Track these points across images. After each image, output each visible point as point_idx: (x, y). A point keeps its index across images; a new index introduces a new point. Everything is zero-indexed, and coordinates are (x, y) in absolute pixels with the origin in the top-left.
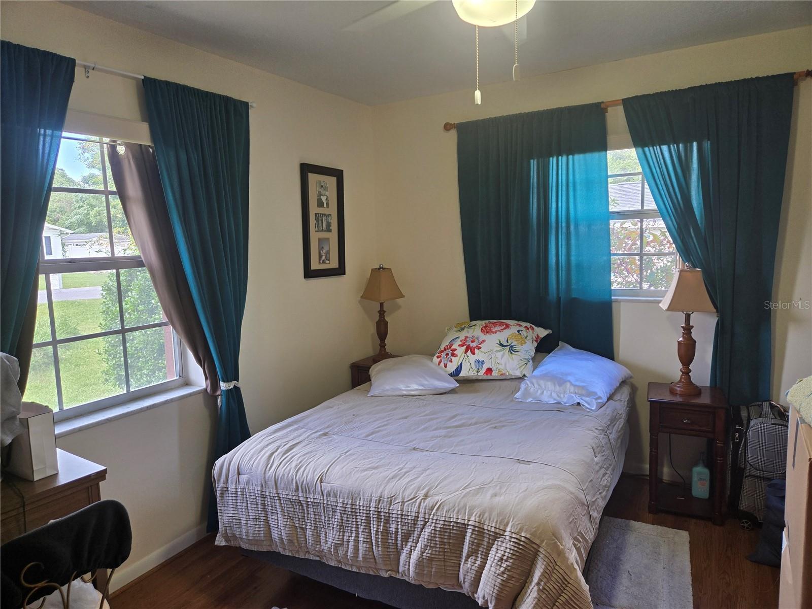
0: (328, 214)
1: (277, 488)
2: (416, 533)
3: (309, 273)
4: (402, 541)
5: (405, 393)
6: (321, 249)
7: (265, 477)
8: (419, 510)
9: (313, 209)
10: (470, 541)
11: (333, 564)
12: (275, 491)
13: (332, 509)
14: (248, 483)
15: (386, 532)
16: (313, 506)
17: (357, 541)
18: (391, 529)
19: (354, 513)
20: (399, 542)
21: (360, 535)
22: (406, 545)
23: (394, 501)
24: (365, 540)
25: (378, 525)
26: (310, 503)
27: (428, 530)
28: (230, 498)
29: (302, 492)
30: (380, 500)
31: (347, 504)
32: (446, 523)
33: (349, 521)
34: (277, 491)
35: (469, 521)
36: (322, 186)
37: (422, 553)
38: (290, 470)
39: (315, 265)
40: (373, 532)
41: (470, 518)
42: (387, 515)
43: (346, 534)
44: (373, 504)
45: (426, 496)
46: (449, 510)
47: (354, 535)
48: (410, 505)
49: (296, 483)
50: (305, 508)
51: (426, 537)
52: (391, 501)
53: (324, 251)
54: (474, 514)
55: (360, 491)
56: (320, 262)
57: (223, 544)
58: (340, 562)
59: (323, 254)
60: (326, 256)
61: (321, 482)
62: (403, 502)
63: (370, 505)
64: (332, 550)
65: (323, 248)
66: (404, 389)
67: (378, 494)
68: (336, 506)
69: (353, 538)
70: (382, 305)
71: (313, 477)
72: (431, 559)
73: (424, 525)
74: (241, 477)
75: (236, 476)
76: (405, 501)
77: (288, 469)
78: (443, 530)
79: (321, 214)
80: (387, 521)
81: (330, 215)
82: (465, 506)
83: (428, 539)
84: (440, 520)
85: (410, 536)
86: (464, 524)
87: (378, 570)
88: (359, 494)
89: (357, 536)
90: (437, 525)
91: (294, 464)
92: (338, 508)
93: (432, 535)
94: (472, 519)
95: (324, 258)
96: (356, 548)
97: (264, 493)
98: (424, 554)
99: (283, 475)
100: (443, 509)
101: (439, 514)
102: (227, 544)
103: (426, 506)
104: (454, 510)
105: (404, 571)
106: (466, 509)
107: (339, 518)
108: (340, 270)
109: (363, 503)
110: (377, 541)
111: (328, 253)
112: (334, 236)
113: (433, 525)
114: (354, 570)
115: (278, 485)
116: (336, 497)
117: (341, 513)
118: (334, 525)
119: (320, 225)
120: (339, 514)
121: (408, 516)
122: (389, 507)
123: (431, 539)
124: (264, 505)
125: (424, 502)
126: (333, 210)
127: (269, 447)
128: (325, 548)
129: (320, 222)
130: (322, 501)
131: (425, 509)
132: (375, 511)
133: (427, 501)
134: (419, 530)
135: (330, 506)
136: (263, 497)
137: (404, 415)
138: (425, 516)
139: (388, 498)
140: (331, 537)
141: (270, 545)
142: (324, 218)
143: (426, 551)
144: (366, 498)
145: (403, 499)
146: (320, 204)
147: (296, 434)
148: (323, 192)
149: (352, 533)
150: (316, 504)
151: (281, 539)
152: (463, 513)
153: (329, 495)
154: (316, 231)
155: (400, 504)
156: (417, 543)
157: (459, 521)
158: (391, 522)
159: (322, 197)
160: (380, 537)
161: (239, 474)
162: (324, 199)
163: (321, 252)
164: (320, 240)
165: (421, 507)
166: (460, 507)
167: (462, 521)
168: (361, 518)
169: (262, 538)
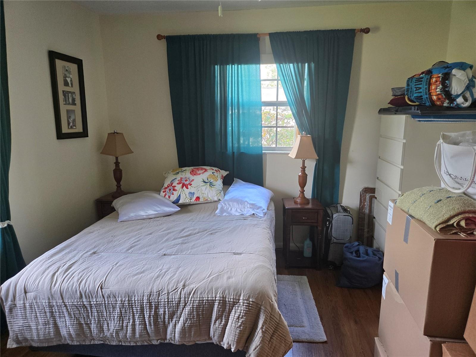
0: (73, 92)
1: (62, 298)
2: (179, 311)
3: (60, 136)
4: (169, 319)
5: (145, 217)
6: (69, 117)
7: (51, 292)
8: (180, 297)
9: (61, 88)
10: (217, 310)
11: (114, 344)
12: (61, 301)
13: (113, 306)
14: (35, 298)
15: (156, 314)
16: (96, 306)
17: (134, 325)
18: (160, 312)
19: (131, 306)
20: (167, 320)
21: (136, 320)
22: (172, 321)
23: (161, 294)
24: (141, 323)
25: (150, 312)
26: (93, 305)
27: (187, 309)
28: (18, 312)
29: (86, 298)
30: (150, 295)
31: (125, 301)
32: (201, 302)
33: (127, 312)
34: (63, 301)
35: (216, 297)
36: (67, 70)
37: (184, 324)
38: (73, 283)
39: (65, 130)
40: (147, 317)
41: (216, 295)
42: (157, 303)
43: (125, 322)
44: (145, 298)
45: (184, 286)
46: (202, 293)
47: (131, 321)
48: (174, 294)
49: (80, 292)
50: (89, 309)
51: (187, 313)
52: (159, 294)
53: (71, 120)
54: (219, 293)
55: (134, 291)
56: (69, 128)
57: (15, 346)
58: (120, 341)
59: (71, 122)
60: (73, 123)
61: (101, 288)
62: (168, 293)
63: (143, 299)
64: (114, 334)
65: (70, 117)
66: (144, 214)
67: (149, 291)
68: (116, 304)
69: (131, 323)
70: (117, 158)
71: (94, 286)
72: (190, 327)
73: (185, 305)
74: (28, 295)
75: (23, 294)
76: (170, 292)
77: (71, 283)
78: (198, 307)
79: (67, 91)
80: (157, 308)
81: (74, 93)
82: (212, 288)
83: (188, 314)
84: (196, 300)
85: (175, 314)
86: (213, 300)
87: (150, 341)
88: (134, 293)
89: (134, 321)
90: (194, 304)
91: (76, 279)
92: (117, 305)
93: (191, 311)
94: (218, 296)
95: (71, 124)
96: (134, 330)
97: (51, 304)
98: (186, 324)
99: (68, 288)
100: (197, 292)
101: (195, 296)
102: (18, 346)
103: (185, 293)
104: (205, 292)
105: (171, 338)
106: (213, 291)
107: (119, 311)
108: (84, 134)
109: (138, 299)
110: (150, 322)
111: (74, 121)
112: (78, 108)
113: (191, 304)
114: (132, 344)
115: (64, 296)
116: (115, 298)
117: (120, 308)
118: (114, 317)
119: (67, 100)
120: (118, 309)
121: (173, 301)
122: (158, 298)
123: (191, 313)
124: (52, 313)
125: (184, 290)
126: (76, 89)
127: (50, 269)
128: (107, 334)
129: (67, 97)
130: (103, 302)
131: (185, 295)
132: (148, 302)
133: (185, 290)
134: (181, 309)
135: (111, 305)
136: (51, 307)
137: (149, 232)
138: (185, 299)
139: (157, 292)
140: (113, 326)
141: (60, 340)
142: (69, 95)
143: (187, 322)
144: (139, 295)
145: (168, 291)
146: (66, 84)
147: (70, 255)
148: (68, 75)
149: (129, 320)
150: (98, 305)
151: (70, 335)
152: (211, 293)
153: (109, 297)
154: (64, 104)
155: (166, 294)
156: (179, 318)
157: (209, 299)
158: (160, 307)
159: (67, 78)
160: (152, 319)
161: (26, 292)
162: (69, 80)
163: (69, 120)
164: (68, 111)
165: (182, 294)
166: (209, 289)
167: (212, 299)
168: (137, 309)
169: (53, 337)
